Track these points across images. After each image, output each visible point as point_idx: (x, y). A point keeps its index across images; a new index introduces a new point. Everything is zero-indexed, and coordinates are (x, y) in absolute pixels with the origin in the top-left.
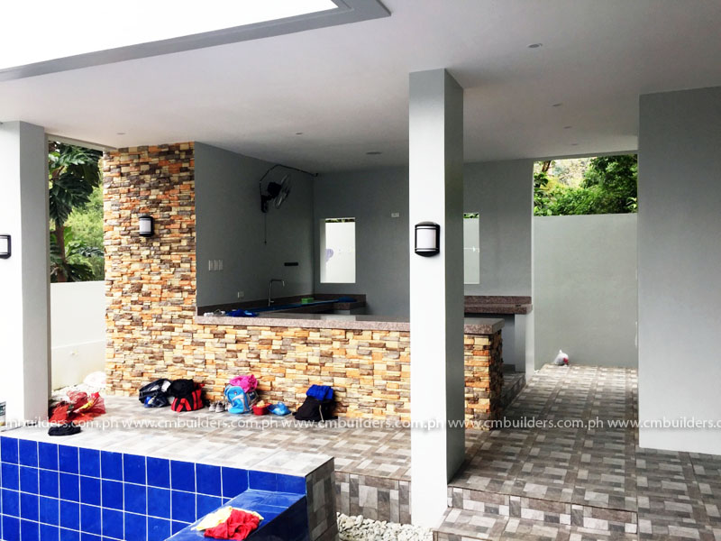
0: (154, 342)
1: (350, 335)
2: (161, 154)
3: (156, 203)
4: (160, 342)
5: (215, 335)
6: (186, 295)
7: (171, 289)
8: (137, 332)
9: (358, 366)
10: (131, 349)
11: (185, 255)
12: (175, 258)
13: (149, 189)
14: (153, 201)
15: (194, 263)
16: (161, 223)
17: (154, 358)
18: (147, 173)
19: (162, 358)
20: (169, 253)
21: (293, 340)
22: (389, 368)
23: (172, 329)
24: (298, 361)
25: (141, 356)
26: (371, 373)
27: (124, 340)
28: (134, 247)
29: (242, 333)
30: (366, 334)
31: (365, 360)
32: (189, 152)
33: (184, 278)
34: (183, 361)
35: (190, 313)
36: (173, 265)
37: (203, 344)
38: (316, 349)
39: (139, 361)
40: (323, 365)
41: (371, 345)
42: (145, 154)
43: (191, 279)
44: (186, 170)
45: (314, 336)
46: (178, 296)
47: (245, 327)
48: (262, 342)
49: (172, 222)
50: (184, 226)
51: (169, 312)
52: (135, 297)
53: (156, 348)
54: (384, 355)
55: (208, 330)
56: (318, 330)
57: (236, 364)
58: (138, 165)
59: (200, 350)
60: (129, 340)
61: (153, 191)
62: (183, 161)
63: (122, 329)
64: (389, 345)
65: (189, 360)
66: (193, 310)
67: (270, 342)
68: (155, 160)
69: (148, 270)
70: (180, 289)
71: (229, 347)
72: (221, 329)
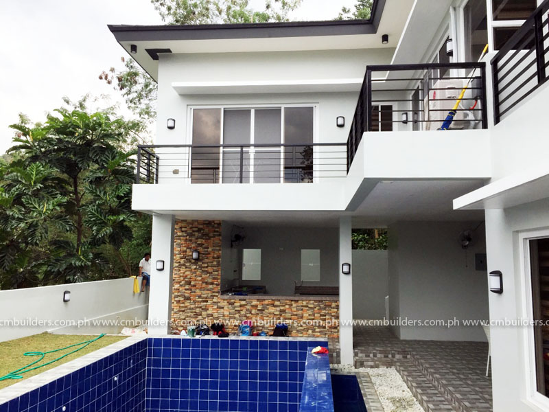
0: (197, 307)
1: (293, 303)
2: (204, 224)
3: (201, 245)
4: (200, 307)
5: (230, 304)
6: (215, 286)
7: (207, 283)
8: (187, 303)
9: (296, 315)
10: (183, 311)
11: (215, 268)
12: (210, 270)
13: (197, 239)
14: (199, 244)
15: (220, 272)
16: (203, 254)
17: (197, 315)
18: (196, 231)
19: (201, 315)
20: (207, 267)
21: (268, 305)
22: (309, 315)
23: (207, 302)
24: (270, 314)
25: (189, 314)
26: (302, 317)
27: (180, 307)
28: (188, 264)
29: (243, 303)
30: (300, 302)
31: (300, 312)
32: (219, 224)
33: (214, 279)
34: (212, 316)
35: (217, 294)
36: (209, 273)
37: (223, 308)
38: (278, 309)
39: (188, 317)
40: (281, 315)
41: (302, 306)
42: (196, 223)
43: (218, 279)
44: (217, 232)
45: (277, 303)
46: (210, 286)
47: (245, 300)
48: (253, 306)
49: (209, 254)
50: (215, 256)
51: (205, 294)
52: (187, 287)
53: (198, 310)
54: (308, 310)
55: (226, 302)
56: (279, 301)
57: (240, 316)
58: (191, 228)
59: (222, 310)
60: (182, 307)
61: (199, 240)
62: (216, 228)
63: (178, 302)
64: (310, 306)
65: (216, 315)
66: (218, 292)
67: (256, 306)
68: (201, 226)
69: (194, 275)
70: (212, 284)
71: (237, 309)
72: (232, 301)
